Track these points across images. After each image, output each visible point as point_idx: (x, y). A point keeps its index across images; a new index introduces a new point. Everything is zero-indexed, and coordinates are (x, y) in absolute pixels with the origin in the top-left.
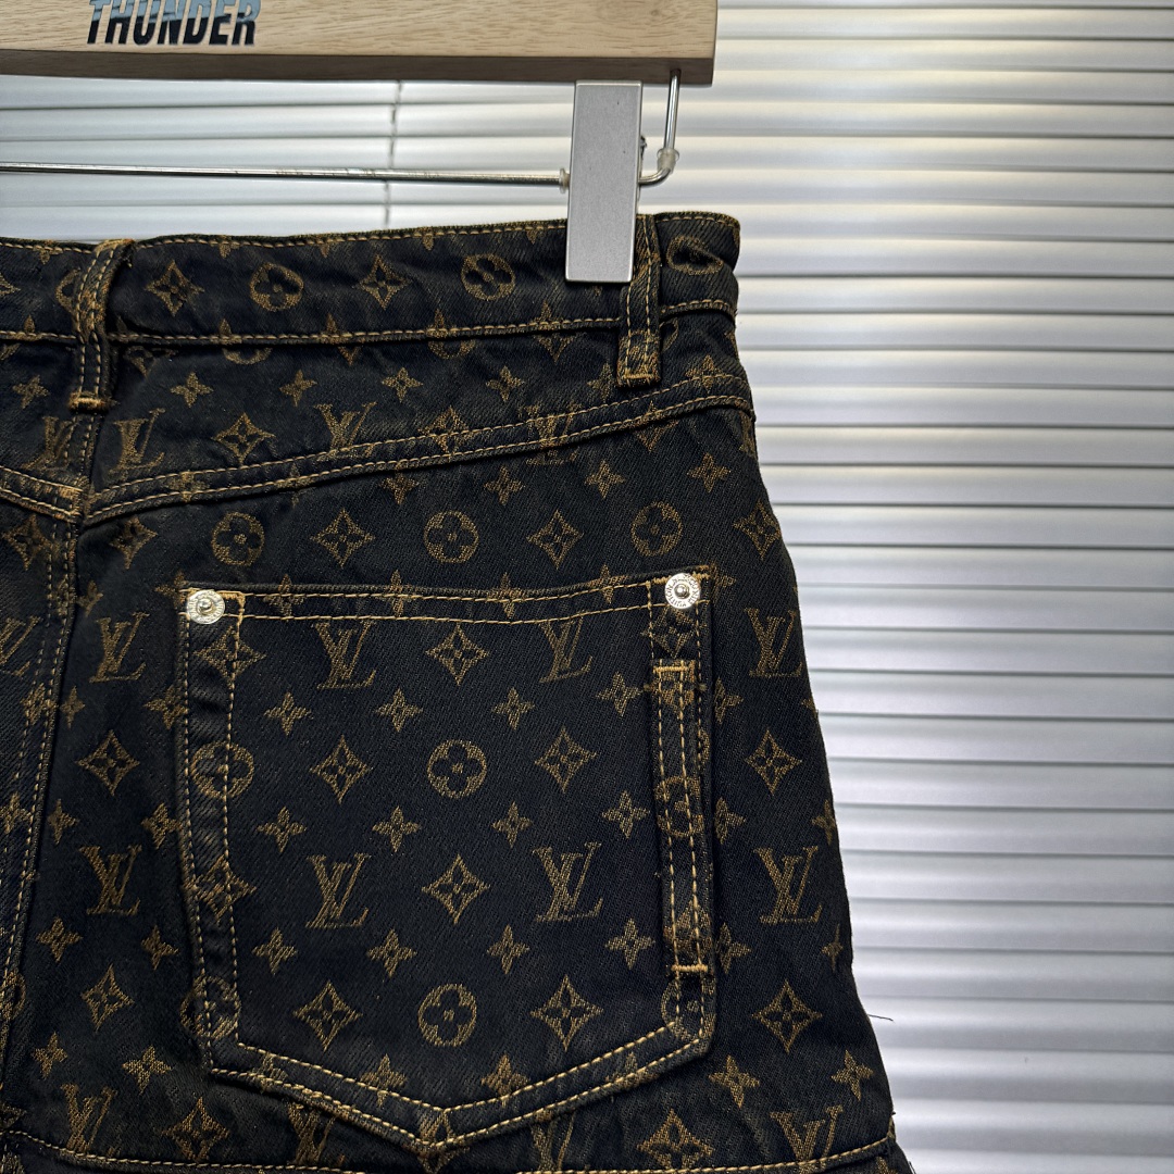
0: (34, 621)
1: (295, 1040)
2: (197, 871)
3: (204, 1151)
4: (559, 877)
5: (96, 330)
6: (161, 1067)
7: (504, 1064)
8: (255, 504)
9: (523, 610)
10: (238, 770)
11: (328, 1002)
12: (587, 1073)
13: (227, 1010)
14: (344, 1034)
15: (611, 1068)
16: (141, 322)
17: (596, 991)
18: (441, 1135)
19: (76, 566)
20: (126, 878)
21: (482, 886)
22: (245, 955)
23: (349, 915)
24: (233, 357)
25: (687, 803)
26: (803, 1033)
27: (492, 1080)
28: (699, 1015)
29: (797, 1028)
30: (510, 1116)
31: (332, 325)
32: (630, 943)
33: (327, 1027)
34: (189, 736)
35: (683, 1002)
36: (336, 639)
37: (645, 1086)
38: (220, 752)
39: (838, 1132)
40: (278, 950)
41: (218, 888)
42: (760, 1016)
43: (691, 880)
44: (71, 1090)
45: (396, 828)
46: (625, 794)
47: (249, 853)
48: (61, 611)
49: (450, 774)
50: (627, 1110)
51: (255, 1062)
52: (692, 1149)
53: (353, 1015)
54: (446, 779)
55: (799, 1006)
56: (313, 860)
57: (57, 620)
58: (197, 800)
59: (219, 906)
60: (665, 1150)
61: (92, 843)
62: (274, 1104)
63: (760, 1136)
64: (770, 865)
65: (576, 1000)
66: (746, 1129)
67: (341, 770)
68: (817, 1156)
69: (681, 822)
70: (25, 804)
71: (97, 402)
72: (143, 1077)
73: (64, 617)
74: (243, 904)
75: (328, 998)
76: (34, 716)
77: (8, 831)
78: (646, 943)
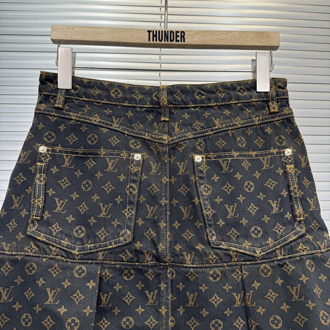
0: (160, 164)
1: (229, 239)
2: (205, 209)
3: (214, 262)
4: (274, 205)
5: (166, 105)
6: (203, 247)
7: (270, 239)
8: (203, 138)
9: (256, 155)
10: (209, 189)
11: (233, 232)
12: (285, 239)
13: (213, 235)
14: (238, 237)
15: (289, 237)
16: (173, 103)
17: (284, 224)
18: (260, 253)
19: (169, 152)
20: (189, 212)
21: (257, 208)
22: (215, 224)
23: (235, 215)
24: (193, 109)
25: (297, 190)
26: (318, 229)
27: (268, 242)
28: (302, 227)
29: (317, 228)
30: (272, 248)
31: (212, 102)
32: (288, 216)
33: (234, 236)
34: (199, 183)
35: (299, 225)
36: (224, 163)
37: (295, 240)
38: (205, 186)
39: (327, 245)
40: (221, 223)
41: (209, 212)
42: (311, 226)
43: (298, 204)
44: (185, 253)
45: (241, 198)
46: (284, 190)
47: (213, 205)
48: (166, 161)
49: (248, 188)
50: (293, 244)
51: (221, 244)
52: (306, 249)
53: (239, 234)
54: (248, 189)
55: (317, 224)
56: (225, 205)
57: (165, 163)
58: (203, 195)
59: (210, 215)
60: (301, 249)
61: (182, 206)
62: (226, 252)
63: (316, 246)
64: (309, 200)
65: (280, 227)
66: (313, 244)
67: (228, 188)
68: (324, 249)
69: (296, 194)
70: (166, 199)
71: (168, 119)
72: (200, 249)
73: (167, 163)
74: (214, 215)
75: (233, 231)
76: (165, 182)
77: (163, 205)
78: (291, 216)
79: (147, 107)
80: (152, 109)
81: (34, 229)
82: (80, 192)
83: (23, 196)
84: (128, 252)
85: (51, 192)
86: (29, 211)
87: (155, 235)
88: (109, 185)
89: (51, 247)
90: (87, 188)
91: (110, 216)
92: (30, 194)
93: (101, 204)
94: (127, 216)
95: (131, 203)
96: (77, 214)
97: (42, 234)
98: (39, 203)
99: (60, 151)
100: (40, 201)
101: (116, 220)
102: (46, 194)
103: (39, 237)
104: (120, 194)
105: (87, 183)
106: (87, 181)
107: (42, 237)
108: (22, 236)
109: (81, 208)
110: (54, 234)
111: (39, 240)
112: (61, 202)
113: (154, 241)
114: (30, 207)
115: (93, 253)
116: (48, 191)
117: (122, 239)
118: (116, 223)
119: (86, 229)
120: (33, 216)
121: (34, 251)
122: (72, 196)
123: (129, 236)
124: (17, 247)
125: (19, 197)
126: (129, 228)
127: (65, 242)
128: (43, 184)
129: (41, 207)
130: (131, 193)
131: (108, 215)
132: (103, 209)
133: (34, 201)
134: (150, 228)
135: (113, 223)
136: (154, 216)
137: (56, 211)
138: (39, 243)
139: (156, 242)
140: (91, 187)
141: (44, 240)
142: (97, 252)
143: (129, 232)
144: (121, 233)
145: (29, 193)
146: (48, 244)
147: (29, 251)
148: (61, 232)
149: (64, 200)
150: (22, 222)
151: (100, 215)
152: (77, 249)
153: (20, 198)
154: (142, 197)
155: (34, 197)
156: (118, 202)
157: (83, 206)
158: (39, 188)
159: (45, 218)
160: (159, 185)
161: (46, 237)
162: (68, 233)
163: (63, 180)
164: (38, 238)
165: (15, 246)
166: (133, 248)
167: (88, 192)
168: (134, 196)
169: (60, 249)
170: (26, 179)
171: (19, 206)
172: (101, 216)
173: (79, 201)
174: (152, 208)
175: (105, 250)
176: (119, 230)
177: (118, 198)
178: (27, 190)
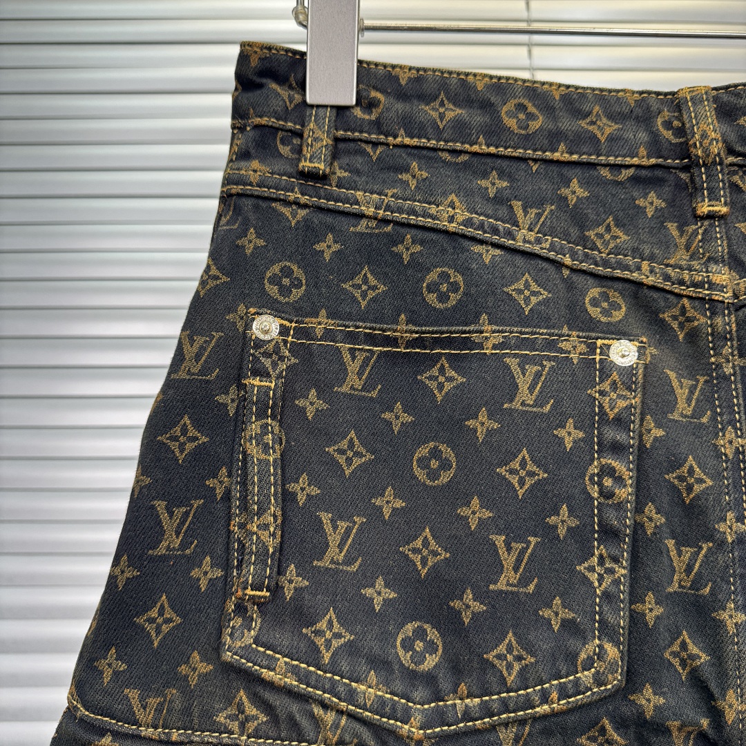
0: (702, 379)
5: (719, 154)
16: (739, 148)
19: (738, 336)
48: (728, 370)
57: (726, 378)
70: (740, 519)
71: (724, 210)
73: (731, 375)
76: (730, 452)
77: (730, 540)
79: (638, 167)
80: (659, 173)
81: (249, 637)
82: (407, 486)
83: (197, 503)
84: (608, 727)
85: (303, 489)
86: (227, 567)
87: (705, 657)
88: (523, 464)
89: (317, 710)
90: (433, 475)
91: (531, 588)
92: (227, 496)
93: (500, 540)
94: (596, 584)
95: (610, 534)
96: (402, 576)
97: (283, 660)
98: (264, 536)
99: (329, 334)
100: (265, 527)
101: (557, 601)
102: (287, 498)
103: (272, 673)
104: (569, 500)
105: (435, 453)
106: (432, 444)
107: (279, 673)
108: (205, 668)
109: (415, 551)
110: (327, 657)
111: (270, 685)
112: (343, 525)
113: (703, 682)
114: (228, 548)
115: (476, 731)
116: (292, 487)
117: (586, 676)
118: (557, 614)
119: (442, 635)
120: (245, 588)
121: (251, 726)
122: (378, 502)
123: (612, 668)
124: (187, 711)
125: (183, 509)
126: (608, 631)
127: (370, 690)
128: (275, 461)
129: (271, 550)
130: (607, 494)
131: (524, 581)
132: (508, 560)
133: (242, 526)
134: (685, 633)
135: (546, 613)
136: (697, 584)
137: (325, 563)
138: (268, 696)
139: (713, 686)
140: (453, 471)
141: (291, 681)
142: (493, 728)
143: (612, 651)
144: (583, 656)
145: (219, 492)
146: (304, 698)
147: (235, 726)
148: (351, 649)
149: (349, 518)
150: (200, 611)
151: (495, 583)
152: (417, 719)
153: (187, 514)
154: (650, 509)
155: (245, 507)
156: (562, 531)
157: (426, 543)
158: (263, 474)
159: (289, 594)
160: (712, 462)
161: (295, 671)
162: (376, 650)
163: (344, 444)
164: (267, 674)
165: (178, 705)
166: (626, 710)
167: (442, 488)
168: (620, 506)
169: (351, 716)
170: (204, 439)
171: (184, 545)
172: (501, 585)
173: (407, 524)
174: (688, 552)
175: (522, 722)
176: (572, 643)
177: (558, 515)
178: (210, 483)
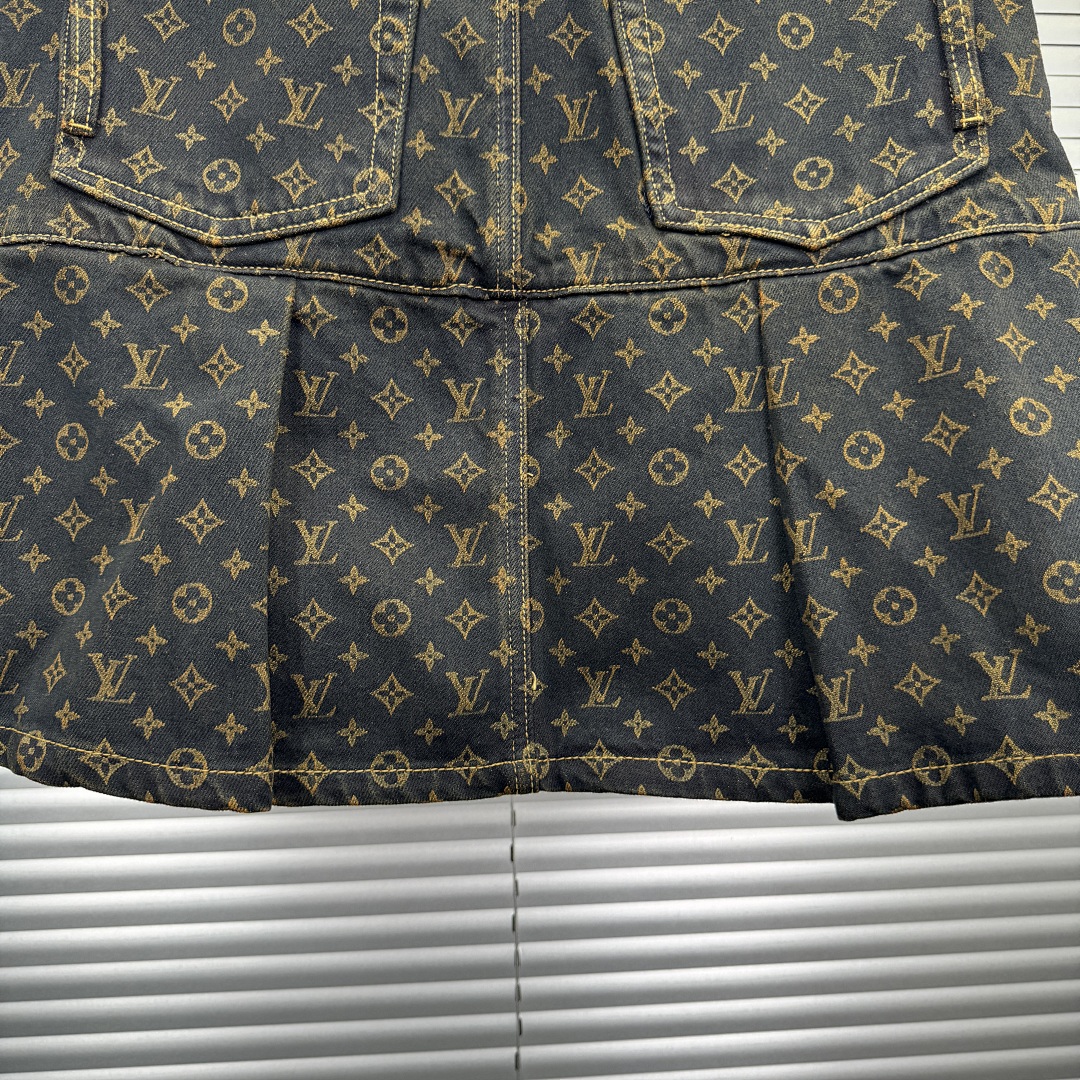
1: (718, 200)
2: (641, 99)
3: (666, 272)
4: (879, 80)
6: (628, 226)
7: (858, 189)
10: (656, 36)
11: (734, 176)
12: (913, 187)
13: (667, 188)
14: (749, 192)
15: (928, 181)
17: (912, 142)
18: (823, 234)
20: (586, 115)
21: (822, 100)
22: (674, 154)
23: (740, 121)
25: (964, 21)
26: (1036, 161)
27: (851, 200)
28: (979, 147)
29: (1033, 158)
30: (866, 218)
32: (931, 113)
33: (735, 190)
34: (623, 13)
35: (967, 142)
37: (949, 190)
38: (642, 23)
39: (1065, 210)
40: (695, 149)
41: (656, 110)
42: (1013, 149)
43: (968, 69)
44: (570, 251)
45: (764, 66)
46: (919, 25)
47: (669, 88)
49: (791, 35)
50: (939, 204)
51: (692, 217)
52: (985, 217)
53: (752, 181)
54: (789, 37)
55: (1034, 144)
56: (710, 92)
58: (634, 53)
59: (656, 121)
60: (968, 219)
61: (562, 92)
62: (709, 239)
63: (1023, 207)
64: (1012, 62)
65: (899, 149)
66: (1015, 204)
67: (721, 35)
68: (1054, 222)
69: (960, 34)
70: (508, 73)
72: (622, 233)
74: (671, 121)
75: (733, 172)
76: (503, 15)
77: (498, 92)
78: (939, 113)
81: (75, 162)
82: (217, 49)
83: (34, 66)
84: (382, 243)
85: (122, 48)
86: (56, 109)
87: (471, 192)
88: (311, 17)
89: (131, 220)
90: (239, 37)
91: (317, 126)
92: (57, 58)
93: (288, 82)
94: (375, 124)
95: (389, 82)
96: (211, 124)
97: (101, 179)
98: (85, 80)
100: (87, 73)
101: (340, 137)
102: (107, 56)
103: (93, 188)
104: (352, 51)
105: (241, 18)
106: (238, 11)
107: (99, 188)
108: (36, 186)
109: (223, 102)
110: (140, 179)
111: (91, 197)
112: (160, 82)
113: (468, 212)
114: (57, 97)
115: (267, 241)
116: (112, 46)
117: (360, 197)
118: (339, 148)
119: (241, 167)
120: (68, 120)
121: (76, 230)
122: (193, 65)
123: (384, 189)
124: (22, 220)
125: (23, 71)
126: (383, 162)
127: (177, 206)
128: (95, 21)
129: (91, 93)
130: (387, 47)
131: (311, 120)
132: (296, 101)
133: (68, 76)
134: (456, 172)
135: (330, 147)
136: (467, 130)
137: (143, 110)
138: (92, 208)
139: (476, 215)
140: (253, 30)
141: (110, 196)
142: (282, 238)
143: (382, 175)
144: (358, 179)
145: (52, 55)
146: (121, 210)
147: (64, 231)
148: (162, 177)
149: (166, 77)
150: (34, 144)
151: (284, 118)
152: (215, 228)
154: (425, 60)
155: (70, 61)
156: (346, 78)
157: (231, 94)
158: (84, 31)
159: (109, 132)
160: (485, 26)
161: (113, 188)
162: (184, 177)
163: (161, 13)
164: (88, 189)
165: (16, 216)
166: (398, 230)
167: (244, 46)
168: (397, 57)
169: (160, 225)
170: (39, 11)
171: (24, 101)
172: (290, 121)
173: (216, 82)
174: (461, 102)
175: (306, 233)
176: (349, 170)
177: (343, 64)
178: (44, 48)
